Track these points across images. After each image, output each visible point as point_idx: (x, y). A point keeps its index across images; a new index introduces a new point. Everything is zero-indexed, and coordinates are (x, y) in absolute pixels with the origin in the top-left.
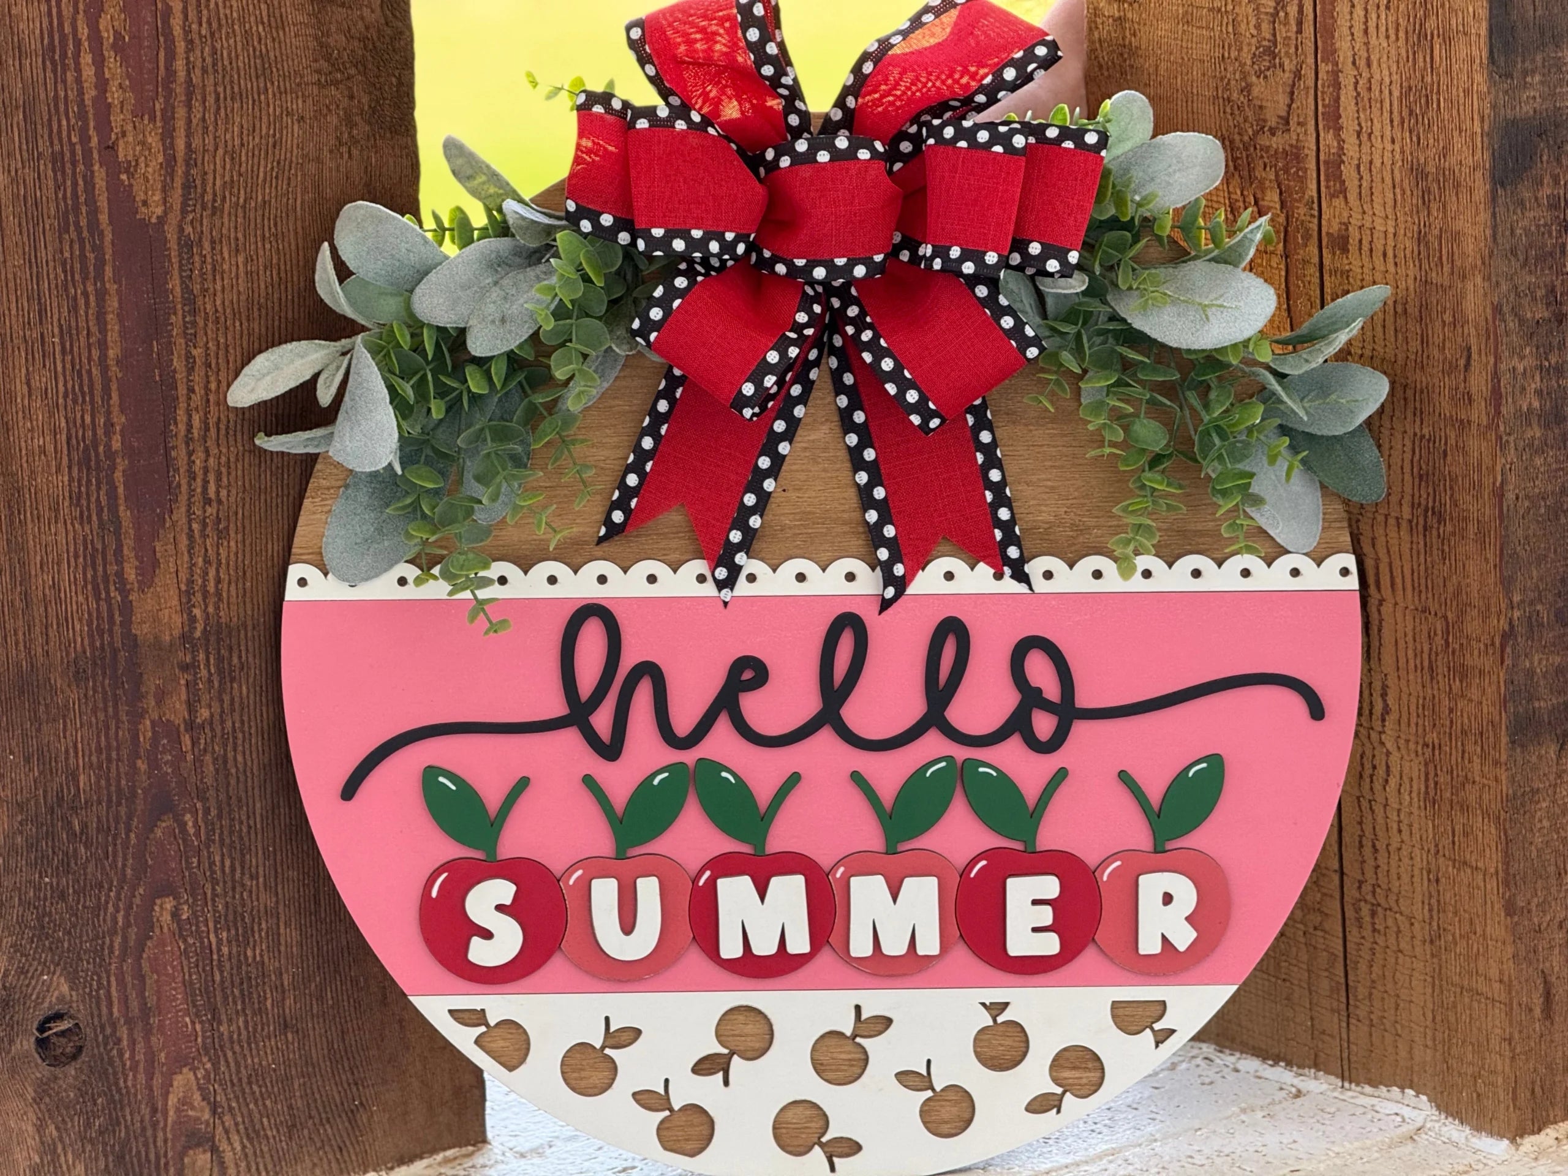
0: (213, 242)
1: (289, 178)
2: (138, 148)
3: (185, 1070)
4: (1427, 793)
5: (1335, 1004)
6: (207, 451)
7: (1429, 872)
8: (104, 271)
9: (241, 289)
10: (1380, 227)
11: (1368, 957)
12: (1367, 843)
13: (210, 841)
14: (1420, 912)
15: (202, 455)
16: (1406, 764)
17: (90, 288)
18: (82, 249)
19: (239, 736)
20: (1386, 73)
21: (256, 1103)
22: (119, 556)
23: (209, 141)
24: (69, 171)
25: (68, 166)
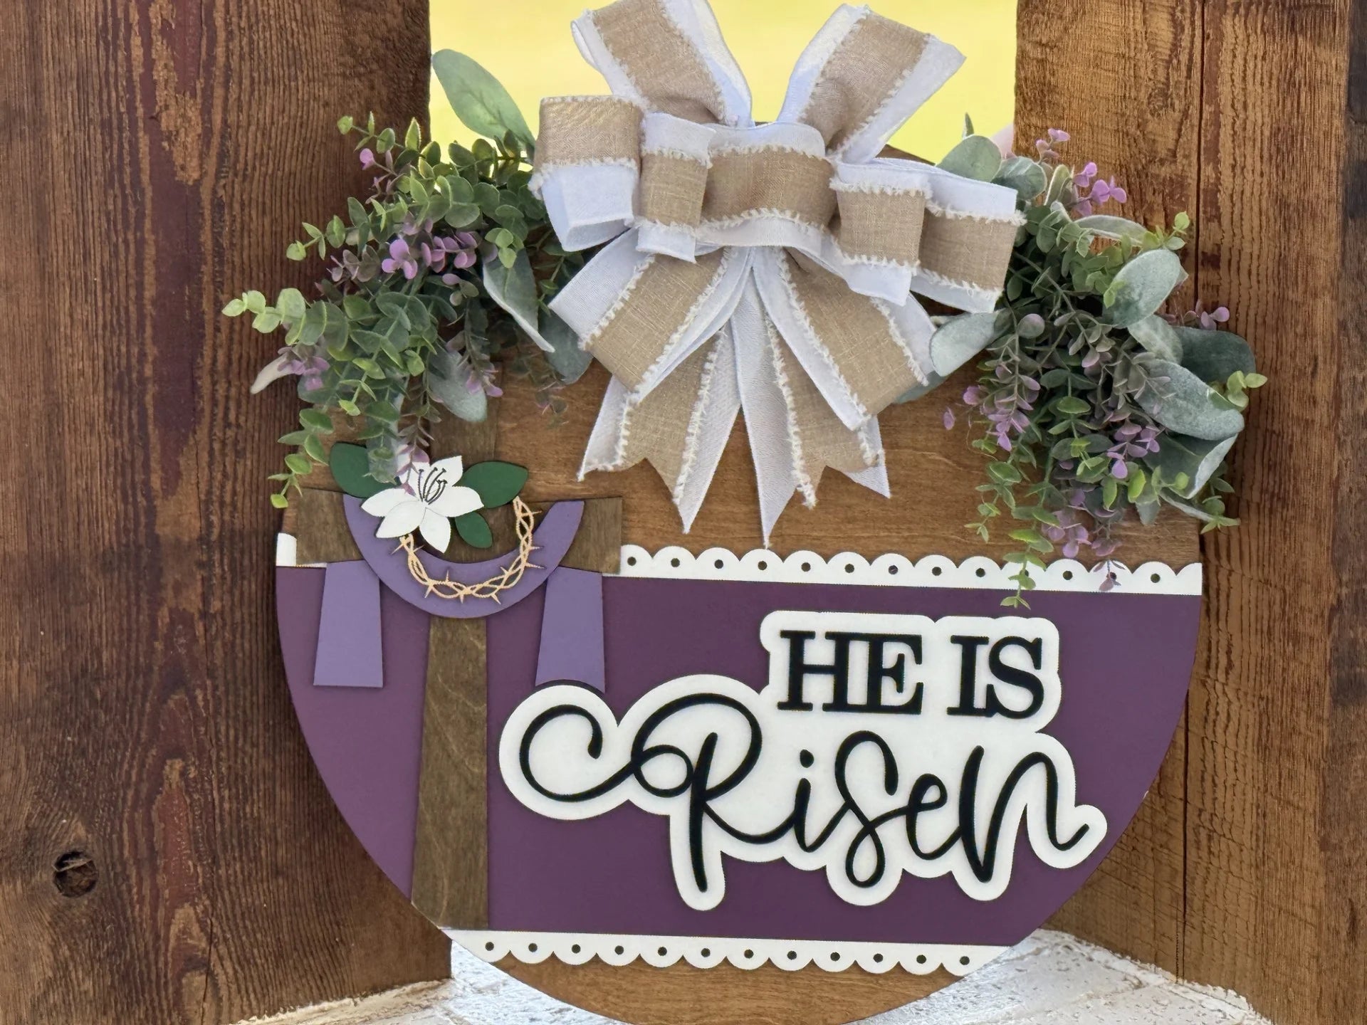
0: (242, 205)
1: (313, 155)
2: (179, 121)
3: (186, 905)
4: (1260, 739)
5: (1174, 911)
6: (229, 383)
7: (1258, 807)
8: (143, 223)
9: (267, 247)
10: (1247, 250)
11: (1204, 875)
12: (1208, 778)
13: (217, 712)
14: (1248, 842)
15: (225, 386)
16: (1244, 713)
17: (131, 237)
18: (125, 203)
19: (248, 627)
20: (1259, 116)
21: (248, 936)
22: (146, 466)
23: (243, 117)
24: (116, 136)
25: (115, 132)
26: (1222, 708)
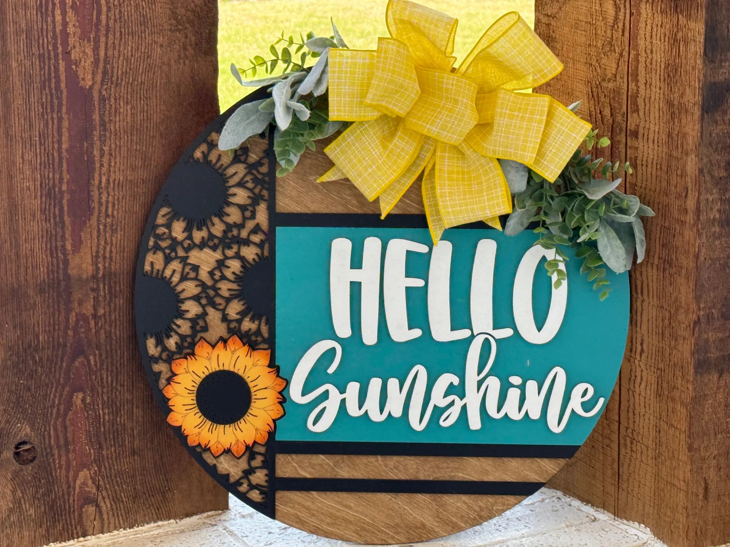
0: (115, 99)
1: (154, 73)
2: (81, 54)
3: (85, 470)
4: (657, 391)
5: (613, 481)
6: (108, 194)
7: (656, 427)
8: (62, 109)
9: (129, 121)
10: (652, 129)
11: (628, 462)
12: (631, 410)
13: (101, 368)
14: (651, 445)
15: (106, 195)
16: (649, 377)
17: (55, 116)
18: (52, 98)
19: (118, 322)
20: (659, 57)
21: (118, 486)
22: (63, 237)
23: (116, 53)
24: (47, 63)
25: (47, 60)
26: (638, 374)
